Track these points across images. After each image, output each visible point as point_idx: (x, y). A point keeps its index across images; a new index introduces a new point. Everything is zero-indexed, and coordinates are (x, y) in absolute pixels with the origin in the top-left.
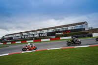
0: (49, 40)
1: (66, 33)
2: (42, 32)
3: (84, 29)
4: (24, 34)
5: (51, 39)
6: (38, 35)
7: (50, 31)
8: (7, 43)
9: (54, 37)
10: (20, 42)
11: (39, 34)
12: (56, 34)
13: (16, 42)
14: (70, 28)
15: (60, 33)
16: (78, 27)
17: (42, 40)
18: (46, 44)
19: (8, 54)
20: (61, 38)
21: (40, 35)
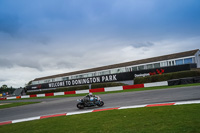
0: (121, 88)
1: (156, 74)
2: (106, 72)
3: (195, 65)
4: (70, 77)
5: (126, 88)
6: (98, 80)
7: (123, 70)
8: (38, 96)
9: (131, 83)
10: (63, 93)
11: (101, 77)
12: (136, 76)
13: (55, 94)
14: (163, 64)
15: (144, 75)
16: (182, 61)
17: (106, 89)
18: (115, 97)
19: (38, 118)
20: (146, 85)
21: (103, 78)
